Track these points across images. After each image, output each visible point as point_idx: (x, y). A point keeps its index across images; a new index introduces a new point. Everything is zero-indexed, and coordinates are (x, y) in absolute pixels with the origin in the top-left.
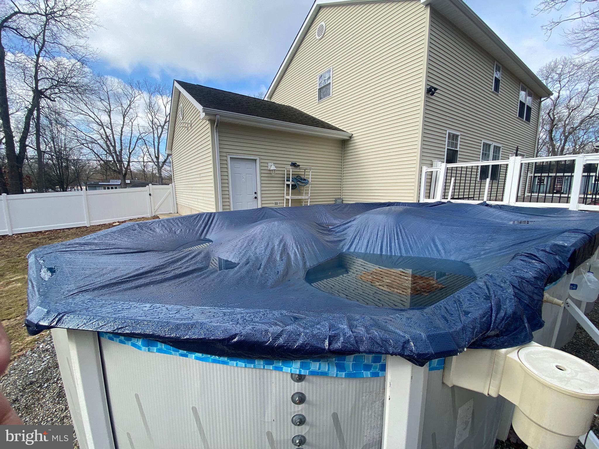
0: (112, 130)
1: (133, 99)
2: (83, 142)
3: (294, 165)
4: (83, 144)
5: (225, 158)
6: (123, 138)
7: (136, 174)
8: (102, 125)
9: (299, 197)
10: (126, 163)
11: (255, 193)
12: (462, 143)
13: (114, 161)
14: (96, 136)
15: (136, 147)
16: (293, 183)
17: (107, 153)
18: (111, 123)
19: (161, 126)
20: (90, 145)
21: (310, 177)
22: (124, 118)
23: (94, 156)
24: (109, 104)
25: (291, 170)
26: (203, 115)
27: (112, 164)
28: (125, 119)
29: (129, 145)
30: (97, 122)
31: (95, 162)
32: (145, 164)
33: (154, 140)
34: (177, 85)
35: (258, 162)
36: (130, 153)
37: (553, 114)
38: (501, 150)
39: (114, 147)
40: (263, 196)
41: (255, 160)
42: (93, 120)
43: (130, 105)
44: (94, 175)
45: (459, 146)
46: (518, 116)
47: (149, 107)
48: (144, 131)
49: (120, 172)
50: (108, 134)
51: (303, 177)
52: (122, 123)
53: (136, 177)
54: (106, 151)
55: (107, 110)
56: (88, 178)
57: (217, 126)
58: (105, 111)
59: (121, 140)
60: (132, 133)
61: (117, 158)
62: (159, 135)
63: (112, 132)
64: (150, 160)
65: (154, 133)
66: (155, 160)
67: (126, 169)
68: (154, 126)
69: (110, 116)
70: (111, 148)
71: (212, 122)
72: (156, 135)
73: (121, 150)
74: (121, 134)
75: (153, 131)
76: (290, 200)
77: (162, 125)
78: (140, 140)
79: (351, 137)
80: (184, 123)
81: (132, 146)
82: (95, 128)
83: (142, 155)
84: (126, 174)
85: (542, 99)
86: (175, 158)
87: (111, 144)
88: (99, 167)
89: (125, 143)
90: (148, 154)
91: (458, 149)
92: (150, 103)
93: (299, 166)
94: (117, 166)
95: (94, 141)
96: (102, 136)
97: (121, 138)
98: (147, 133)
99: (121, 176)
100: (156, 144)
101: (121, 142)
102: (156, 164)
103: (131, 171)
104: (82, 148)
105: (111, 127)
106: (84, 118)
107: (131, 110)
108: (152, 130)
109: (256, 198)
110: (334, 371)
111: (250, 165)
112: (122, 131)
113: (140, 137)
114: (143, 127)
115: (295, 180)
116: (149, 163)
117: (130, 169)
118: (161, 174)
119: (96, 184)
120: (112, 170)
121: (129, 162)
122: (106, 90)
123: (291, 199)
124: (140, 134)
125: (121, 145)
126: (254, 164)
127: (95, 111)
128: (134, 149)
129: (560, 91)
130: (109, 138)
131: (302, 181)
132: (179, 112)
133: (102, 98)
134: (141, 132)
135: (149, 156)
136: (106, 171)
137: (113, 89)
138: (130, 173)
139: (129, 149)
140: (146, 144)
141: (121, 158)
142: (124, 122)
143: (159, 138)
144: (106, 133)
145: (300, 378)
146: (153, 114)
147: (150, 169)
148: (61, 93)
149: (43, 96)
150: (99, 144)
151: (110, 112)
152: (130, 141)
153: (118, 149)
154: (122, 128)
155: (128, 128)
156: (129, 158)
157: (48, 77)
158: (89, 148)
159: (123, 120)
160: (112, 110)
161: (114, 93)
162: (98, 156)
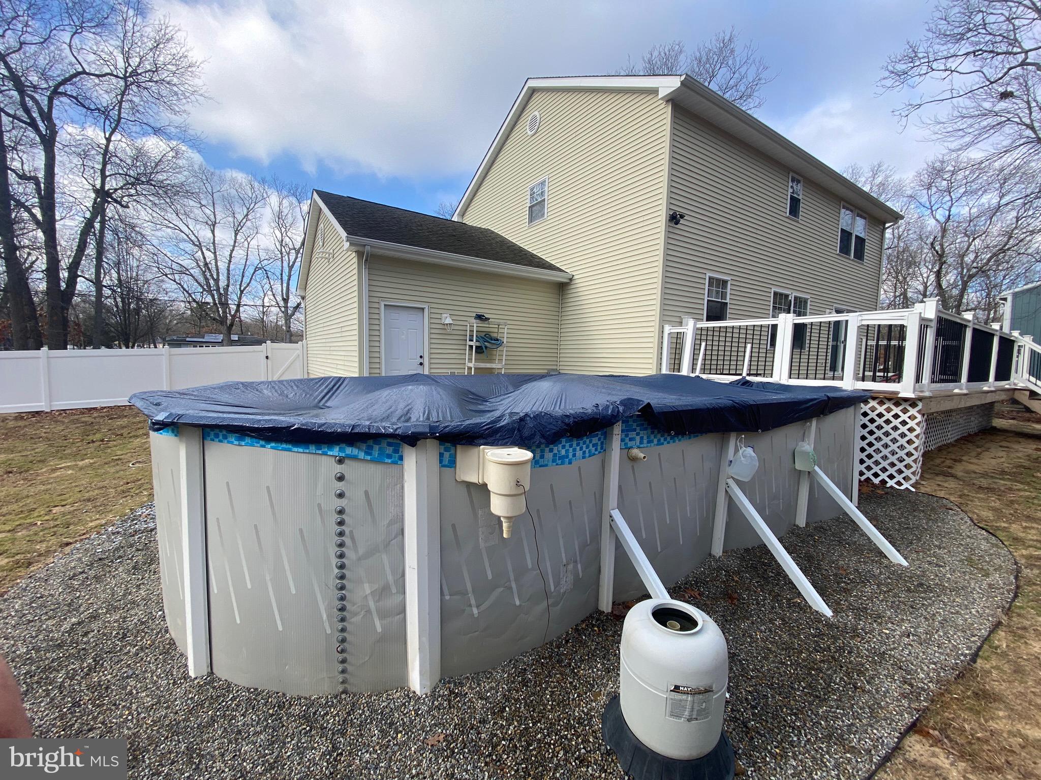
0: (215, 253)
1: (252, 205)
2: (167, 271)
3: (480, 317)
4: (166, 275)
5: (376, 305)
6: (232, 267)
7: (248, 327)
8: (200, 246)
9: (488, 365)
10: (233, 307)
11: (421, 357)
12: (733, 292)
13: (215, 304)
14: (188, 263)
15: (253, 282)
16: (478, 344)
17: (204, 290)
18: (214, 243)
19: (295, 249)
20: (177, 277)
21: (505, 335)
22: (236, 235)
23: (182, 295)
24: (214, 213)
25: (475, 325)
26: (347, 245)
27: (211, 309)
28: (238, 237)
29: (240, 278)
30: (192, 241)
31: (183, 305)
32: (265, 310)
33: (282, 271)
34: (316, 196)
35: (426, 311)
36: (242, 292)
37: (942, 245)
38: (809, 303)
39: (217, 281)
40: (433, 361)
41: (423, 309)
42: (185, 237)
43: (247, 215)
44: (179, 325)
45: (728, 297)
46: (838, 252)
47: (277, 219)
48: (267, 257)
49: (223, 321)
50: (208, 260)
51: (495, 335)
52: (232, 243)
53: (248, 331)
54: (202, 287)
55: (210, 223)
56: (168, 330)
57: (366, 260)
58: (207, 223)
59: (228, 270)
60: (247, 259)
61: (220, 299)
62: (291, 264)
63: (216, 256)
64: (274, 303)
65: (282, 260)
66: (282, 303)
67: (234, 317)
68: (283, 250)
69: (213, 232)
70: (212, 282)
71: (360, 254)
72: (285, 264)
73: (228, 286)
74: (230, 261)
75: (282, 257)
76: (473, 369)
77: (297, 247)
78: (260, 271)
79: (571, 280)
80: (323, 253)
81: (246, 280)
82: (187, 249)
83: (262, 295)
84: (232, 325)
85: (887, 225)
86: (309, 302)
87: (212, 275)
88: (189, 312)
89: (234, 276)
90: (271, 293)
91: (728, 301)
92: (280, 212)
93: (487, 319)
94: (218, 311)
95: (184, 271)
96: (197, 263)
97: (229, 267)
98: (272, 260)
99: (224, 329)
100: (285, 278)
101: (228, 274)
102: (283, 309)
103: (241, 321)
104: (163, 281)
105: (215, 249)
106: (171, 233)
107: (249, 223)
108: (280, 256)
109: (421, 364)
110: (362, 455)
111: (414, 317)
112: (231, 255)
113: (260, 266)
114: (267, 250)
115: (481, 340)
116: (273, 309)
117: (240, 318)
118: (290, 327)
119: (182, 341)
120: (211, 317)
121: (238, 306)
122: (210, 191)
123: (475, 368)
124: (261, 262)
125: (228, 278)
126: (420, 314)
127: (189, 223)
128: (248, 285)
129: (951, 207)
130: (210, 266)
131: (493, 342)
132: (319, 236)
133: (203, 203)
134: (263, 258)
135: (272, 297)
136: (199, 319)
137: (223, 189)
138: (239, 324)
139: (241, 286)
140: (268, 277)
141: (226, 300)
142: (235, 242)
143: (291, 268)
144: (204, 258)
145: (341, 461)
146: (283, 230)
147: (273, 318)
148: (138, 195)
149: (110, 200)
150: (191, 275)
151: (214, 226)
152: (243, 272)
153: (222, 283)
154: (232, 251)
155: (241, 252)
156: (240, 298)
157: (121, 172)
158: (175, 281)
159: (234, 238)
160: (217, 221)
161: (223, 195)
162: (190, 295)
